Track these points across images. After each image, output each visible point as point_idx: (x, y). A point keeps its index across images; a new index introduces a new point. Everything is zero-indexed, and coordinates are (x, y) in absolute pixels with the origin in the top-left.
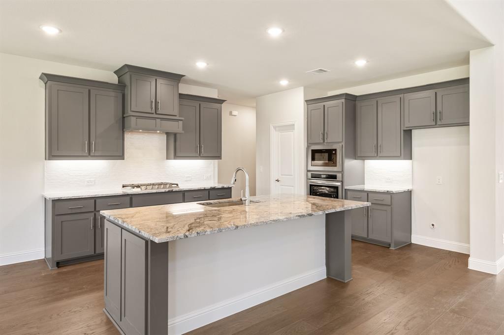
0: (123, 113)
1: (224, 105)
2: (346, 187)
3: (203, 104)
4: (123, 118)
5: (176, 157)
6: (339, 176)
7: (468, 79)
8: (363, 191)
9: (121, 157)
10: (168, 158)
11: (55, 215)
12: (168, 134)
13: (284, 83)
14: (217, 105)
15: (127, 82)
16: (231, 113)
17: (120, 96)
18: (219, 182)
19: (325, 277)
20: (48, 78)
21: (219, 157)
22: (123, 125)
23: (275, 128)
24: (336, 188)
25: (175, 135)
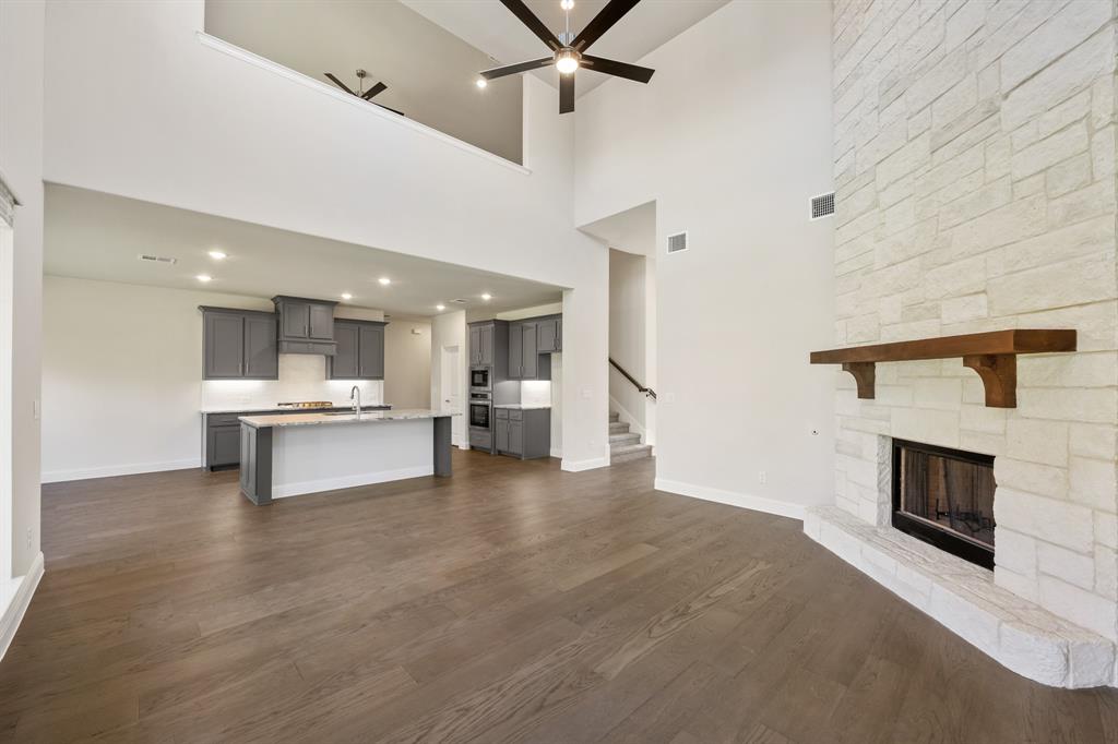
0: (278, 337)
1: (386, 328)
2: (495, 406)
3: (363, 328)
4: (278, 342)
5: (332, 378)
6: (490, 395)
7: (561, 314)
8: (520, 410)
9: (275, 377)
10: (326, 379)
11: (209, 426)
12: (327, 357)
13: (441, 307)
14: (378, 328)
15: (281, 311)
16: (413, 332)
17: (275, 322)
18: (385, 402)
19: (432, 473)
20: (205, 309)
21: (381, 378)
22: (277, 349)
23: (446, 349)
24: (487, 406)
25: (332, 357)
